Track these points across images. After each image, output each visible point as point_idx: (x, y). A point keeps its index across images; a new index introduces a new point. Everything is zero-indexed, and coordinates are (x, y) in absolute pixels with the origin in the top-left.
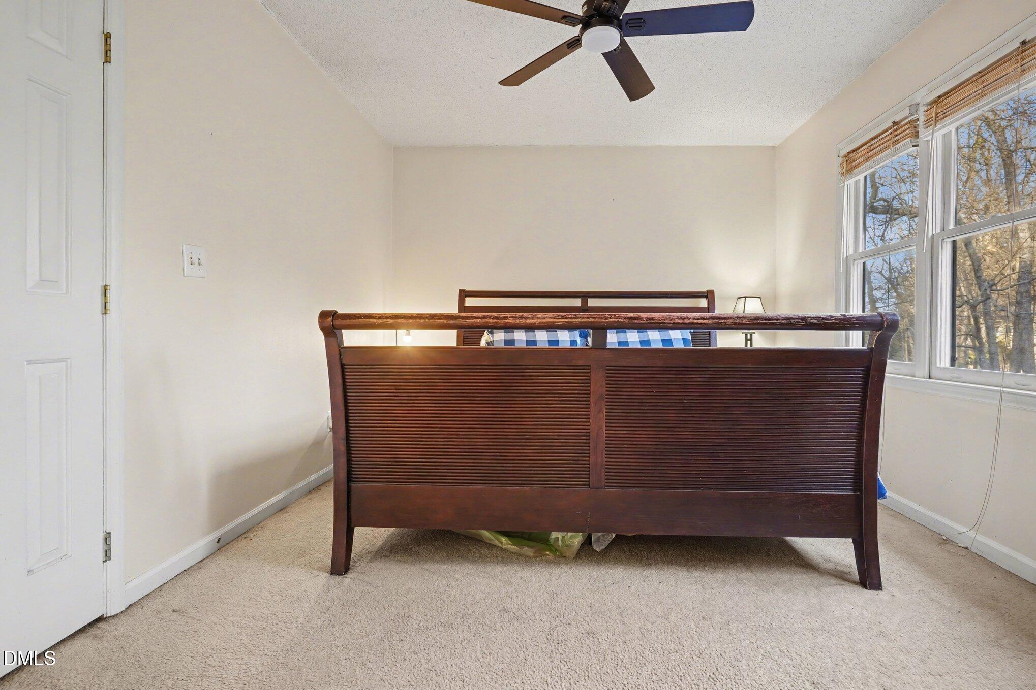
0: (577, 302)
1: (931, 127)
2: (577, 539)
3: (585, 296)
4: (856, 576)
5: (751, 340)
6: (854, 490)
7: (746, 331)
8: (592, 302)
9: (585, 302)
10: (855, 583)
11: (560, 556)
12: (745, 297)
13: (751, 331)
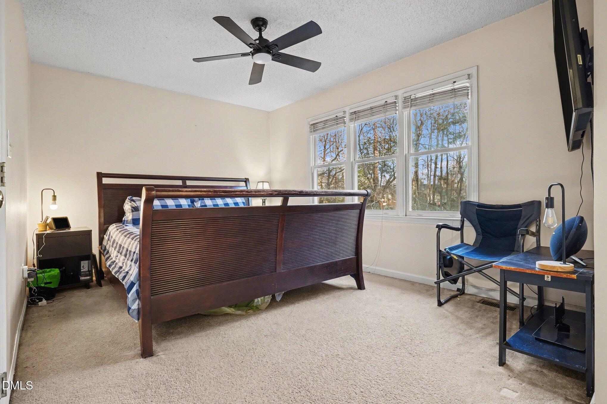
0: (179, 183)
1: (354, 122)
2: (268, 298)
3: (184, 179)
4: (356, 287)
5: (265, 202)
6: (355, 255)
7: (263, 198)
8: (189, 183)
9: (184, 183)
10: (357, 289)
11: (258, 310)
12: (263, 182)
13: (265, 198)
